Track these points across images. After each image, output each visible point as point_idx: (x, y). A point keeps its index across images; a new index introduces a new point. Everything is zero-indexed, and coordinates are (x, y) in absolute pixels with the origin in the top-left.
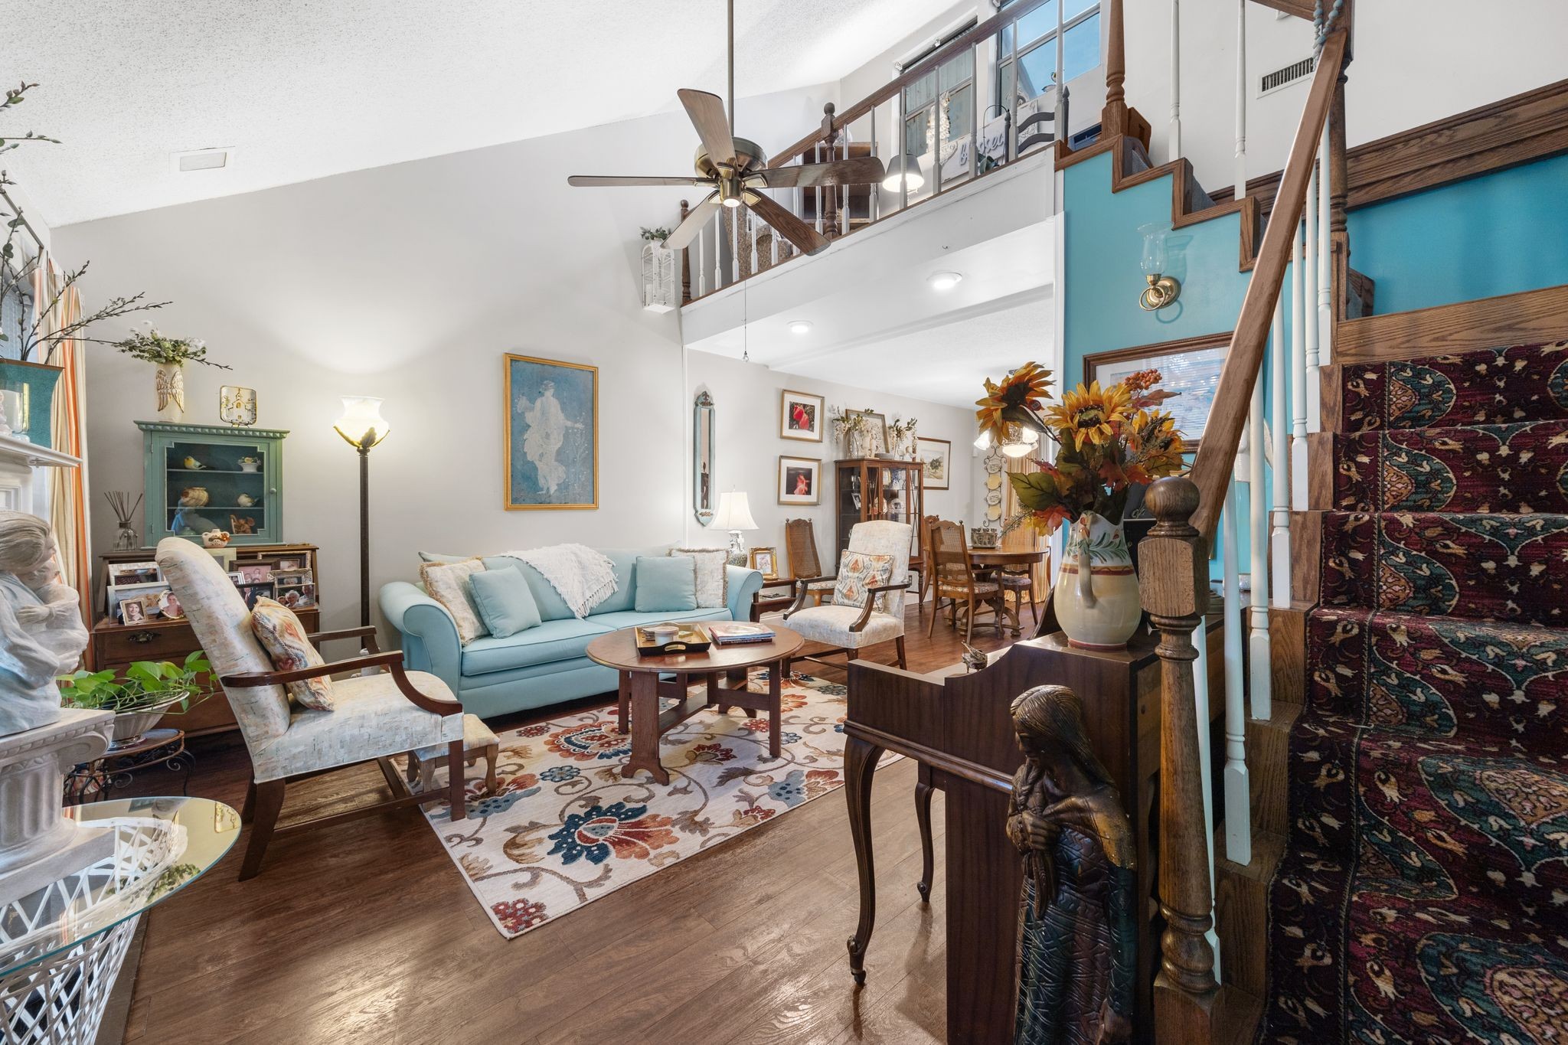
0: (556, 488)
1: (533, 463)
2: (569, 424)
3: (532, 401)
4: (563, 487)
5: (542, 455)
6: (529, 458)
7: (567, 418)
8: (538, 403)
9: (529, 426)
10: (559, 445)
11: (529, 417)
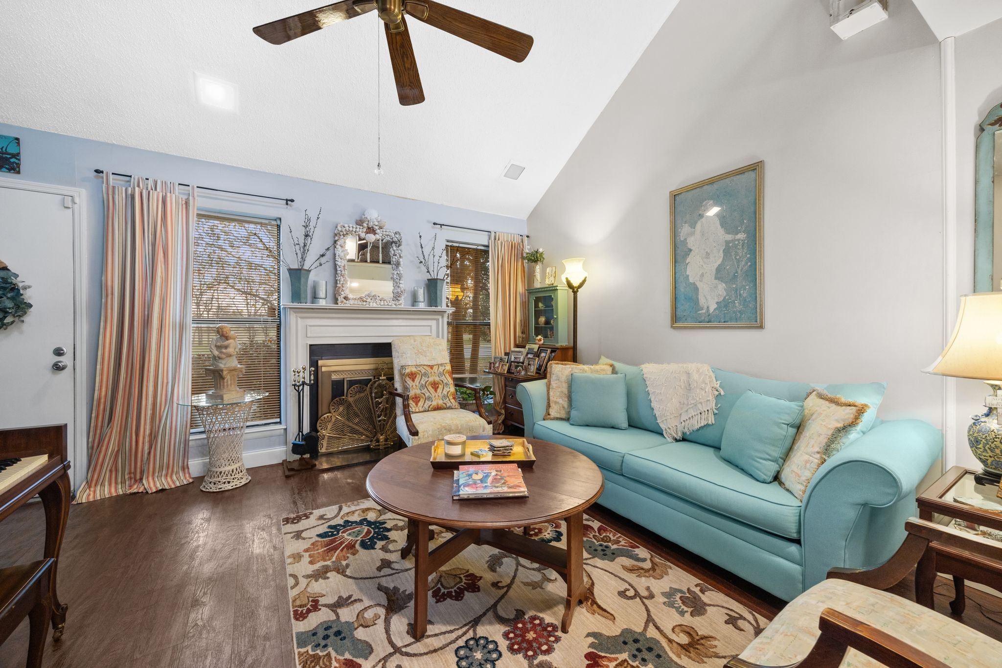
0: (715, 306)
1: (694, 284)
2: (729, 237)
3: (693, 225)
4: (723, 305)
5: (702, 275)
6: (691, 280)
7: (728, 232)
8: (698, 226)
9: (690, 250)
10: (719, 262)
11: (691, 243)
